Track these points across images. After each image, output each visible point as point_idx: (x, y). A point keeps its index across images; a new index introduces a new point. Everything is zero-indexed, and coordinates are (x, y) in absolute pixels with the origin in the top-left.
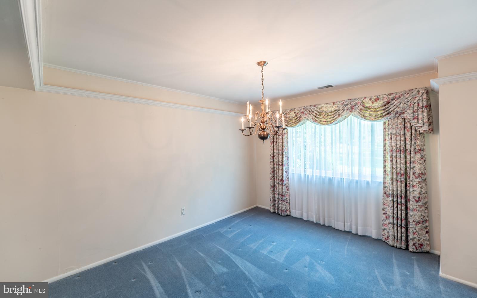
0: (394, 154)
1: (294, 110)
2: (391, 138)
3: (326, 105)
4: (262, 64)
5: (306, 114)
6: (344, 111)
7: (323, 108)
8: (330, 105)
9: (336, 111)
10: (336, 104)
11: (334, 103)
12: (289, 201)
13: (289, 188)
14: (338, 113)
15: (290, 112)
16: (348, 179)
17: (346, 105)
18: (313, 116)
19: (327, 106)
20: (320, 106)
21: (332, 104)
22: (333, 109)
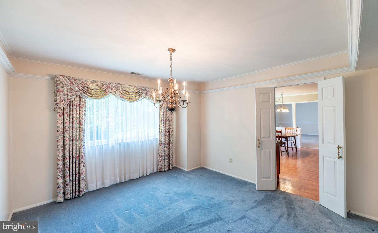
0: (165, 122)
1: (97, 83)
2: (163, 114)
3: (128, 86)
4: (172, 51)
5: (112, 90)
6: (143, 94)
7: (126, 88)
8: (132, 87)
9: (138, 93)
10: (136, 87)
11: (134, 86)
12: (85, 178)
13: (85, 164)
14: (139, 94)
15: (92, 84)
16: (141, 140)
17: (144, 90)
18: (120, 93)
19: (130, 87)
20: (124, 86)
21: (133, 87)
22: (133, 90)
